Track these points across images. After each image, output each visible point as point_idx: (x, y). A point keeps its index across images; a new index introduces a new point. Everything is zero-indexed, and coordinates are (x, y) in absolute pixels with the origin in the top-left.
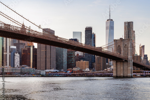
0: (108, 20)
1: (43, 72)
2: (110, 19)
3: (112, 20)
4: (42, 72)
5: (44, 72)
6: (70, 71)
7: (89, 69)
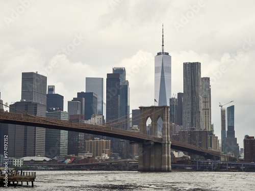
0: (159, 54)
1: (18, 162)
2: (163, 53)
3: (167, 54)
4: (15, 162)
5: (21, 162)
6: (69, 160)
7: (108, 156)
